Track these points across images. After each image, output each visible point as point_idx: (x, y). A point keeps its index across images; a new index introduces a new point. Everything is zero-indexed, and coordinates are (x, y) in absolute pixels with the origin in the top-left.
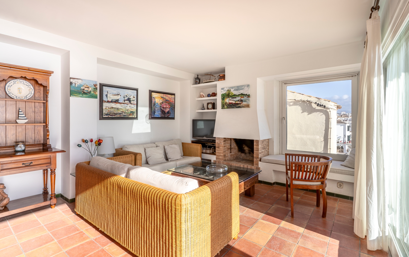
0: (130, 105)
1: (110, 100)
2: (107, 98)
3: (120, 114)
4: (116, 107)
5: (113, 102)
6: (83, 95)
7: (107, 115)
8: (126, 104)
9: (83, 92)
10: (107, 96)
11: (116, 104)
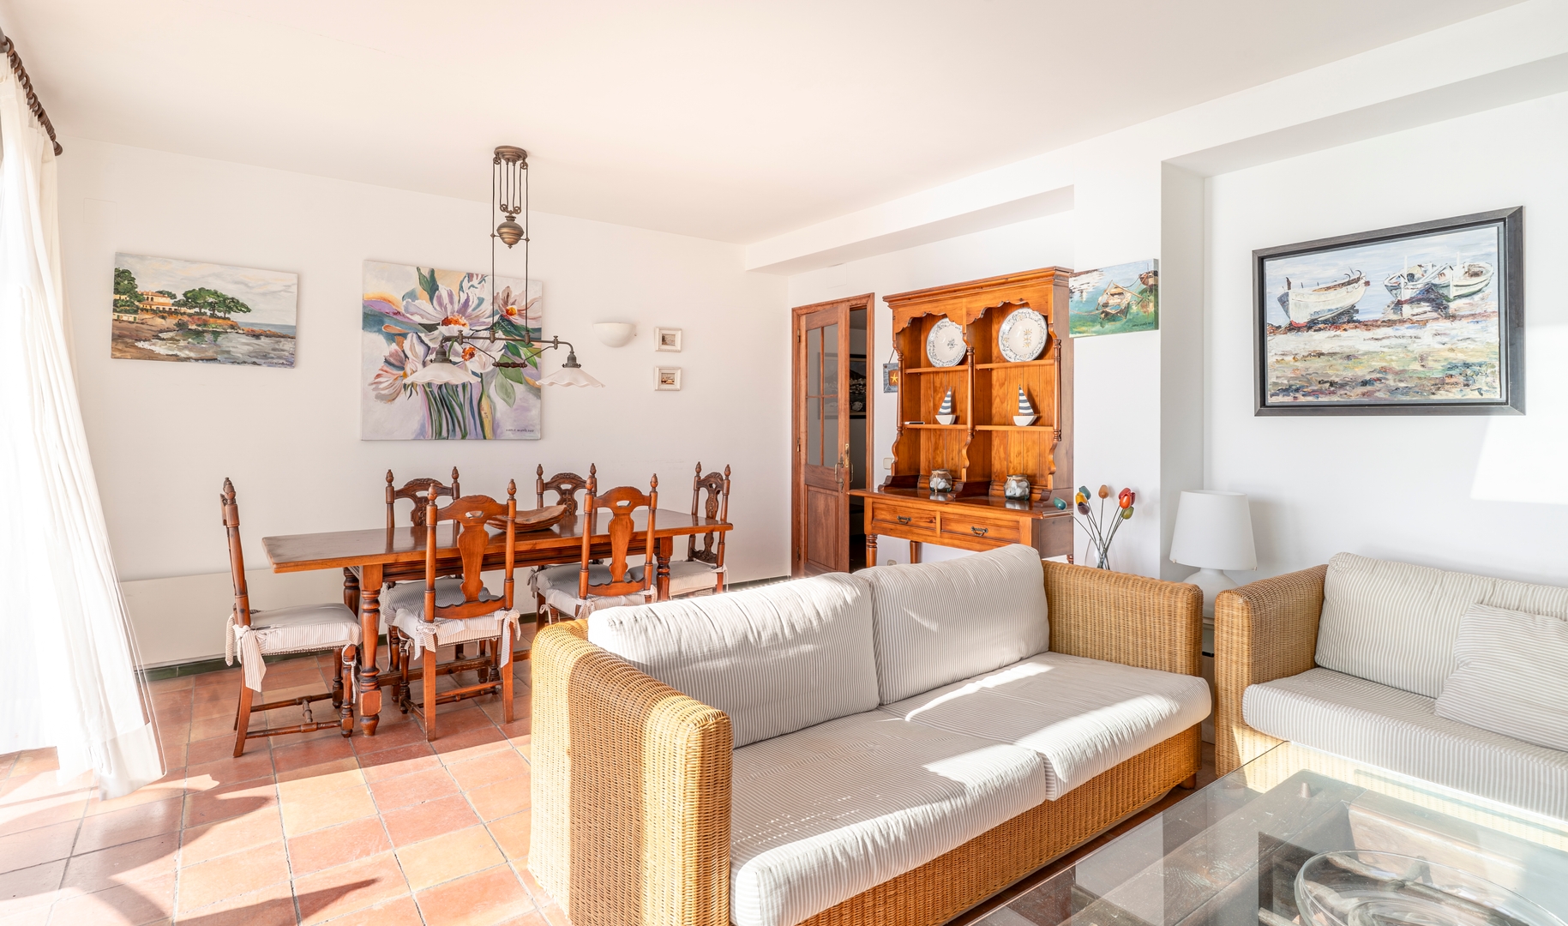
0: (1444, 325)
1: (1301, 318)
2: (1287, 312)
3: (1365, 383)
4: (1337, 350)
5: (1321, 326)
6: (1103, 327)
7: (1286, 391)
8: (1407, 325)
9: (1103, 316)
10: (1283, 301)
11: (1338, 333)
